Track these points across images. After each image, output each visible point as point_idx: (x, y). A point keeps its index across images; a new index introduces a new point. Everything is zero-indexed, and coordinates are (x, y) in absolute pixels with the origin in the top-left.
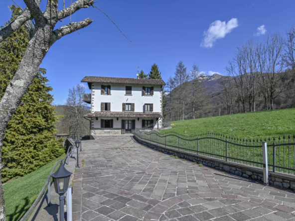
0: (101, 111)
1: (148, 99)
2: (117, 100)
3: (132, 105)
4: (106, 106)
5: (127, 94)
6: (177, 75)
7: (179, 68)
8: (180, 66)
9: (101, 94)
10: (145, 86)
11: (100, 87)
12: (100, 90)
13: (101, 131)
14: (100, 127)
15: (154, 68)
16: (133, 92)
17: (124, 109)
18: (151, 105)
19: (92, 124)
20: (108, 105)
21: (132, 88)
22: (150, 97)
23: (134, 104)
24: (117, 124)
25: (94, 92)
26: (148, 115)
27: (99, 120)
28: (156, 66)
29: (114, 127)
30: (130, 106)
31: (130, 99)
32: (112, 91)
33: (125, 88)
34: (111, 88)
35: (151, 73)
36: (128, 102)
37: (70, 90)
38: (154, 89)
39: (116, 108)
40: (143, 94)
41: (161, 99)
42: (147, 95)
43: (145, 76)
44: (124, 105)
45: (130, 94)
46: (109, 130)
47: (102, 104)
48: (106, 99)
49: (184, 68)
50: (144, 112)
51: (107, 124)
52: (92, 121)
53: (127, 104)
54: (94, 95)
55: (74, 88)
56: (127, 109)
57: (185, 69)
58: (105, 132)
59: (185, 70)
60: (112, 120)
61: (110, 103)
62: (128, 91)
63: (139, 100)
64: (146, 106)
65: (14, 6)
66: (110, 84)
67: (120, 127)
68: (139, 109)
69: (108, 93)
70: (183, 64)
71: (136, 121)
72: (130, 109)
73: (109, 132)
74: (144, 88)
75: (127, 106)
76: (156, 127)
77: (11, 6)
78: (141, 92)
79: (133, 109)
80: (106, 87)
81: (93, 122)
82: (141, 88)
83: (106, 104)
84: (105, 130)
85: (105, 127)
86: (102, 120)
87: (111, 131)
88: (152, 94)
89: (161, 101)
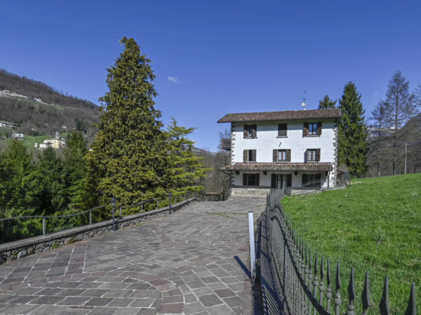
0: (244, 162)
1: (312, 142)
2: (265, 145)
3: (288, 152)
4: (251, 155)
5: (280, 135)
6: (389, 96)
7: (394, 84)
8: (397, 79)
9: (244, 138)
10: (309, 121)
11: (242, 128)
12: (242, 133)
13: (243, 189)
14: (241, 184)
15: (350, 89)
16: (288, 132)
17: (275, 158)
18: (318, 151)
19: (232, 179)
20: (253, 153)
21: (288, 127)
22: (317, 139)
23: (289, 151)
24: (265, 181)
25: (235, 135)
26: (310, 166)
27: (241, 174)
28: (353, 85)
29: (261, 184)
30: (284, 153)
31: (284, 143)
32: (259, 133)
33: (277, 127)
34: (258, 128)
35: (344, 97)
36: (281, 148)
37: (221, 134)
38: (323, 125)
39: (264, 158)
40: (305, 135)
41: (334, 141)
42: (312, 136)
43: (331, 104)
44: (275, 152)
45: (285, 135)
46: (254, 189)
47: (245, 152)
48: (250, 144)
49: (405, 82)
50: (305, 163)
51: (252, 180)
52: (232, 175)
53: (280, 150)
54: (234, 139)
55: (226, 132)
56: (280, 159)
57: (407, 84)
58: (249, 192)
59: (405, 86)
60: (258, 175)
61: (255, 150)
62: (283, 131)
63: (297, 144)
64: (310, 153)
65: (125, 38)
66: (256, 123)
67: (270, 185)
68: (297, 158)
69: (254, 137)
70: (402, 75)
71: (293, 176)
72: (284, 159)
73: (254, 192)
74: (306, 125)
75: (280, 153)
76: (325, 185)
77: (122, 39)
78: (301, 131)
79: (288, 158)
80: (250, 128)
81: (233, 177)
82: (302, 126)
83: (251, 152)
84: (248, 189)
85: (249, 185)
86: (245, 175)
87: (257, 190)
88: (319, 134)
89: (334, 144)
